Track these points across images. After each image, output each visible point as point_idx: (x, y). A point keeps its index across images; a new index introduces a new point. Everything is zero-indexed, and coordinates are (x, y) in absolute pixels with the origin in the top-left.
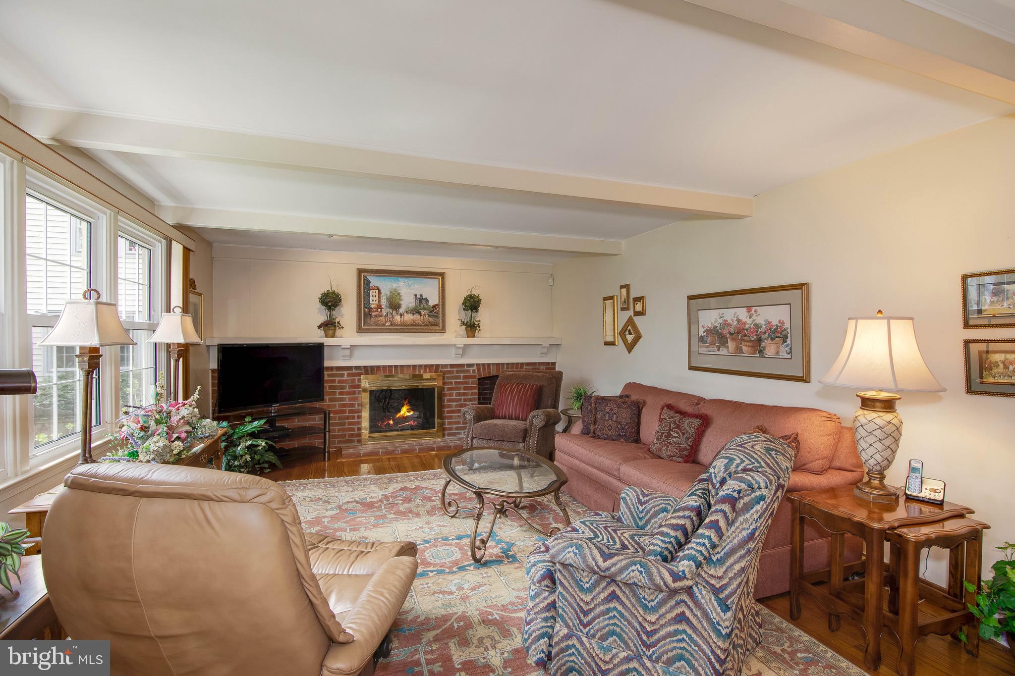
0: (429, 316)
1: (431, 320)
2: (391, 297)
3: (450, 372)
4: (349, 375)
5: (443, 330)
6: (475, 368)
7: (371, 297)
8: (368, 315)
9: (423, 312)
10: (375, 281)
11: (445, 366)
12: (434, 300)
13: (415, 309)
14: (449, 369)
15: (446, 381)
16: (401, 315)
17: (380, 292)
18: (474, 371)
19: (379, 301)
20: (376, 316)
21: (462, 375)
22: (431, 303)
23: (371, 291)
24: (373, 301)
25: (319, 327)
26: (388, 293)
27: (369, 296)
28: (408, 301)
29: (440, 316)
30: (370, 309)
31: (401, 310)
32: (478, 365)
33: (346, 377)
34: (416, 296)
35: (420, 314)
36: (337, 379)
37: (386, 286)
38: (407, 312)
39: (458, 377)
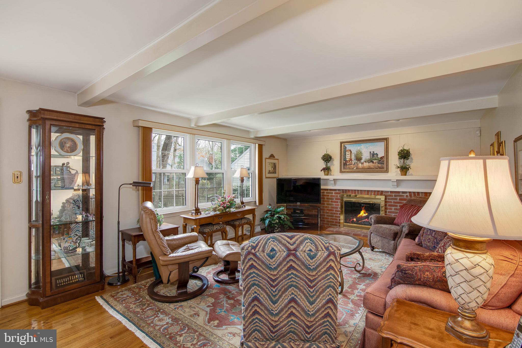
0: (378, 163)
1: (380, 165)
2: (357, 154)
3: (390, 196)
4: (335, 193)
5: (387, 171)
6: (408, 194)
7: (347, 155)
8: (345, 164)
9: (375, 161)
10: (349, 147)
11: (387, 192)
12: (381, 154)
13: (370, 160)
14: (389, 194)
15: (388, 200)
16: (362, 163)
17: (351, 152)
18: (407, 196)
19: (351, 157)
20: (349, 164)
21: (398, 198)
22: (380, 156)
23: (347, 152)
24: (348, 157)
25: (321, 171)
26: (355, 152)
27: (346, 155)
28: (366, 156)
29: (385, 163)
30: (346, 161)
31: (362, 161)
32: (410, 192)
33: (334, 194)
34: (370, 152)
35: (373, 162)
36: (330, 195)
37: (354, 148)
38: (365, 162)
39: (396, 199)
